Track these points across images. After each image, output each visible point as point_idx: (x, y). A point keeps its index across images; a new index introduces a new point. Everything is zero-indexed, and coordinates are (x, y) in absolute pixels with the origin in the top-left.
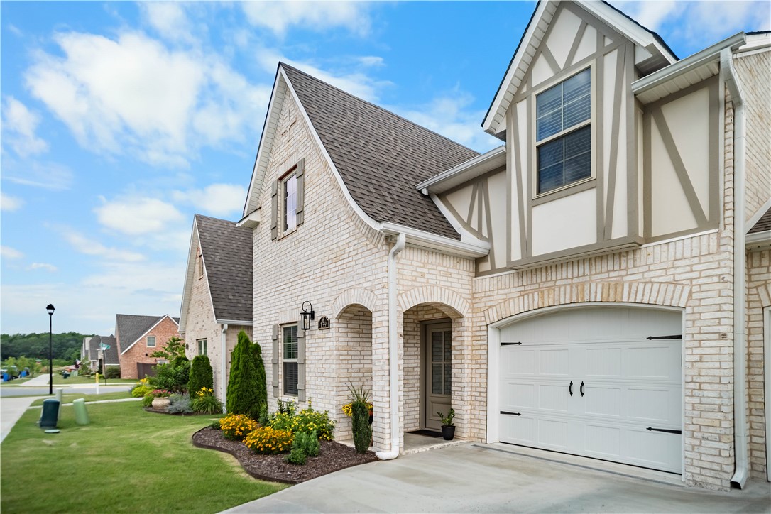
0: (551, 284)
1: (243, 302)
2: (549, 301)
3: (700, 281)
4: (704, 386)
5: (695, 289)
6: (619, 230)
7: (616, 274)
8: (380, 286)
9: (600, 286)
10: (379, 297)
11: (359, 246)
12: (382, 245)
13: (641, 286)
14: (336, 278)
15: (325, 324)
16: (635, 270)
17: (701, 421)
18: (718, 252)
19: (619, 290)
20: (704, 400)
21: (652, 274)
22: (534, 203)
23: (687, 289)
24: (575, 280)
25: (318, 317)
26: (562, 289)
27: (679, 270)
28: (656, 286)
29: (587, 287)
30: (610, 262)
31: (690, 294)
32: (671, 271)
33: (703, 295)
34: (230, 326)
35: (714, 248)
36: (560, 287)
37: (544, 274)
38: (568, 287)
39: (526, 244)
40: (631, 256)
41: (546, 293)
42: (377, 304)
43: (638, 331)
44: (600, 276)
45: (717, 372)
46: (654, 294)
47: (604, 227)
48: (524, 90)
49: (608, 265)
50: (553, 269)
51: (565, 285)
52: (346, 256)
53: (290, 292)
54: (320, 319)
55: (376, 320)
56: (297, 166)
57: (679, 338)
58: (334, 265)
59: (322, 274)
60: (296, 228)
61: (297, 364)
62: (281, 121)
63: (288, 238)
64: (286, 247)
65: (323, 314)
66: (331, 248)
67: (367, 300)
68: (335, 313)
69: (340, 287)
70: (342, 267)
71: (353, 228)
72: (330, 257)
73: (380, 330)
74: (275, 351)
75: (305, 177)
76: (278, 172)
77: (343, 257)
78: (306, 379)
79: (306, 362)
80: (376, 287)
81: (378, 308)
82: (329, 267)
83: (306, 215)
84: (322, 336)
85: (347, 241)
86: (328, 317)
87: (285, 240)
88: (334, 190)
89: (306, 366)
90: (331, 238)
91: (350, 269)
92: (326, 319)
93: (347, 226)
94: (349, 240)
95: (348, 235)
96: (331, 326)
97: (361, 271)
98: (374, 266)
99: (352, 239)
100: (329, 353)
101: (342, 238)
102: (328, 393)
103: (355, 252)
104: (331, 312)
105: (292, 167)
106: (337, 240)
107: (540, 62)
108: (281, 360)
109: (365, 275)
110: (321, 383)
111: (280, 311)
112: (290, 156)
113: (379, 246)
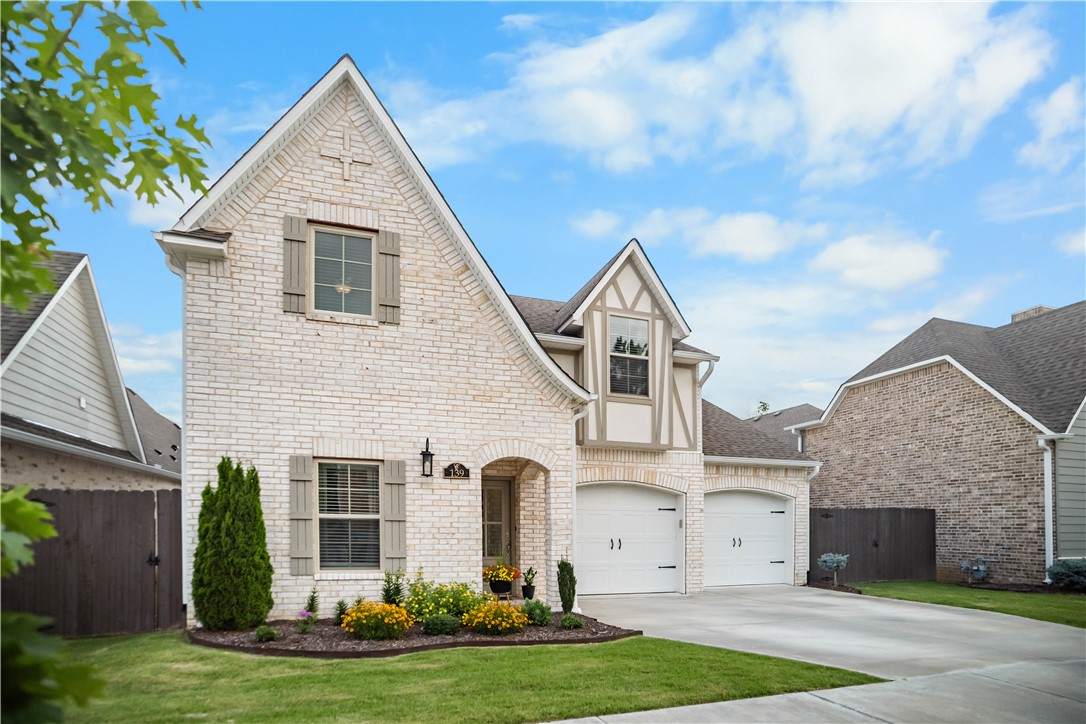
4: (695, 538)
7: (652, 466)
8: (563, 447)
10: (562, 457)
11: (528, 397)
12: (566, 408)
13: (666, 476)
14: (484, 421)
15: (457, 471)
21: (672, 469)
22: (607, 399)
25: (441, 462)
28: (674, 478)
32: (681, 470)
35: (698, 462)
41: (606, 470)
42: (559, 463)
44: (643, 465)
45: (699, 530)
50: (612, 452)
52: (503, 400)
53: (354, 413)
54: (447, 465)
55: (558, 479)
56: (376, 231)
57: (674, 510)
58: (479, 404)
59: (450, 408)
60: (376, 323)
61: (377, 522)
62: (321, 134)
63: (346, 329)
64: (340, 341)
65: (454, 460)
66: (472, 381)
67: (543, 457)
68: (480, 461)
69: (492, 433)
70: (495, 411)
71: (519, 373)
72: (470, 392)
73: (564, 490)
74: (295, 500)
75: (403, 261)
76: (303, 206)
77: (498, 400)
78: (408, 542)
79: (408, 519)
80: (558, 447)
81: (560, 468)
82: (467, 403)
83: (408, 314)
84: (450, 487)
85: (507, 384)
86: (467, 466)
87: (337, 328)
88: (478, 314)
89: (408, 525)
90: (473, 370)
91: (511, 418)
92: (461, 467)
93: (507, 367)
94: (510, 384)
95: (509, 378)
96: (471, 476)
97: (531, 424)
98: (553, 425)
99: (515, 384)
100: (467, 509)
101: (496, 378)
102: (464, 558)
103: (523, 402)
104: (472, 459)
105: (358, 224)
106: (485, 377)
107: (611, 290)
108: (317, 516)
109: (538, 430)
110: (447, 547)
111: (317, 435)
112: (350, 205)
113: (562, 407)
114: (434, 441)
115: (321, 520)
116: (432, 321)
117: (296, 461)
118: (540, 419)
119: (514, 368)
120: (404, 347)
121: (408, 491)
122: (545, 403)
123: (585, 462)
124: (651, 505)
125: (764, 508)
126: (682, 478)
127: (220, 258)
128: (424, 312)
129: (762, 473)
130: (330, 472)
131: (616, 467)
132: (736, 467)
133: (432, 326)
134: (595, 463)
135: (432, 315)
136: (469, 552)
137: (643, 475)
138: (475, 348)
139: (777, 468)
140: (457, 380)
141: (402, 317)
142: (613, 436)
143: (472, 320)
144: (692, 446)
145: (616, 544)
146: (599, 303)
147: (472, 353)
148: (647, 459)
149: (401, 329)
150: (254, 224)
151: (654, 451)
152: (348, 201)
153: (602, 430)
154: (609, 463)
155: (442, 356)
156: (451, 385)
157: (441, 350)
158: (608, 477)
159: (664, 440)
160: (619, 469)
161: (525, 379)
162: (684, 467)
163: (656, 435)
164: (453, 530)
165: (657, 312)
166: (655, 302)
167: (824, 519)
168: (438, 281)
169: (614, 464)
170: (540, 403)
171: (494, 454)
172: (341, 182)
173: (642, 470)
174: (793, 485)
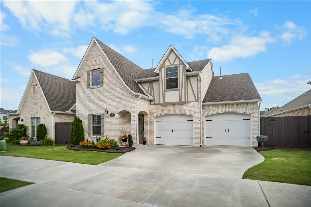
0: (169, 108)
2: (168, 112)
3: (196, 111)
4: (197, 129)
5: (195, 112)
6: (183, 100)
7: (182, 108)
8: (133, 107)
9: (179, 110)
10: (133, 109)
11: (126, 96)
12: (134, 97)
13: (187, 111)
14: (118, 103)
15: (113, 115)
16: (185, 107)
18: (198, 106)
19: (183, 111)
20: (197, 132)
21: (188, 109)
22: (165, 91)
23: (194, 112)
24: (174, 108)
26: (171, 110)
27: (193, 108)
28: (189, 111)
29: (176, 110)
31: (195, 113)
32: (191, 108)
33: (196, 113)
35: (198, 105)
36: (171, 109)
37: (167, 106)
38: (173, 110)
39: (164, 100)
40: (185, 105)
41: (168, 110)
42: (133, 111)
43: (186, 119)
44: (179, 108)
45: (198, 127)
46: (189, 112)
47: (180, 99)
48: (163, 66)
49: (180, 106)
51: (172, 109)
52: (121, 98)
53: (97, 105)
54: (111, 113)
55: (133, 115)
56: (100, 69)
57: (193, 120)
58: (117, 100)
59: (111, 101)
60: (100, 87)
61: (100, 126)
62: (92, 53)
63: (96, 89)
64: (94, 92)
65: (112, 112)
66: (115, 95)
67: (129, 110)
68: (117, 112)
69: (119, 106)
70: (120, 101)
71: (124, 91)
72: (115, 97)
73: (134, 117)
74: (89, 122)
75: (104, 73)
76: (90, 68)
77: (120, 98)
78: (105, 130)
79: (105, 125)
80: (132, 107)
81: (133, 112)
82: (115, 100)
83: (105, 84)
84: (111, 118)
85: (122, 94)
86: (114, 113)
87: (94, 89)
88: (117, 80)
89: (105, 127)
90: (115, 92)
91: (123, 101)
92: (113, 114)
93: (122, 90)
94: (123, 94)
95: (122, 93)
96: (115, 116)
97: (127, 102)
98: (131, 102)
99: (124, 94)
100: (114, 123)
101: (120, 93)
102: (114, 134)
103: (125, 97)
104: (115, 112)
105: (97, 68)
106: (118, 93)
107: (167, 61)
108: (92, 125)
109: (128, 103)
110: (111, 131)
111: (91, 110)
112: (96, 65)
113: (133, 97)
114: (109, 109)
115: (93, 126)
116: (109, 84)
117: (89, 115)
118: (129, 101)
119: (123, 90)
120: (104, 90)
121: (105, 120)
122: (130, 97)
123: (162, 109)
126: (192, 111)
127: (79, 82)
128: (107, 82)
129: (235, 106)
130: (94, 116)
133: (109, 85)
135: (109, 82)
136: (115, 132)
138: (116, 87)
140: (113, 95)
141: (104, 84)
143: (115, 81)
144: (197, 100)
147: (115, 89)
149: (104, 87)
150: (84, 74)
152: (96, 64)
155: (110, 91)
156: (112, 96)
157: (110, 89)
161: (126, 92)
164: (112, 128)
165: (181, 63)
166: (180, 60)
168: (110, 75)
170: (129, 97)
171: (122, 109)
172: (95, 61)
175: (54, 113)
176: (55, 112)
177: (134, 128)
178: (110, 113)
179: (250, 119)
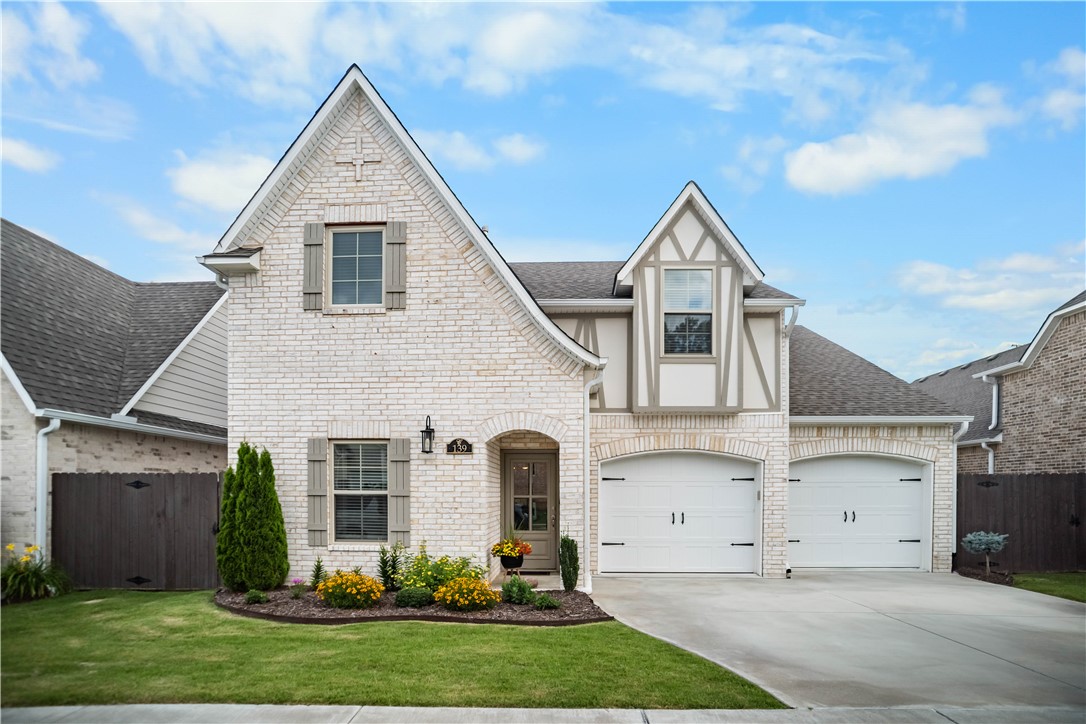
1: (65, 377)
3: (773, 444)
4: (775, 512)
5: (771, 449)
7: (720, 431)
9: (708, 438)
12: (578, 375)
13: (738, 442)
14: (488, 395)
15: (459, 447)
16: (733, 430)
17: (772, 535)
18: (783, 427)
19: (722, 443)
20: (775, 521)
21: (744, 435)
22: (659, 361)
23: (766, 448)
24: (687, 431)
26: (677, 436)
27: (761, 435)
28: (747, 444)
29: (698, 438)
30: (716, 422)
31: (768, 452)
32: (756, 435)
33: (775, 453)
34: (65, 424)
35: (781, 424)
37: (660, 421)
38: (682, 436)
40: (731, 420)
41: (662, 438)
43: (727, 473)
44: (709, 431)
45: (781, 503)
46: (746, 449)
50: (669, 419)
51: (680, 434)
53: (364, 396)
54: (450, 441)
55: (567, 451)
56: (384, 223)
57: (753, 479)
58: (483, 378)
59: (454, 385)
60: (384, 311)
61: (386, 496)
62: (336, 144)
63: (358, 319)
64: (351, 331)
65: (457, 435)
66: (476, 356)
67: (551, 428)
68: (483, 435)
69: (496, 407)
70: (500, 384)
71: (525, 344)
72: (474, 367)
73: (575, 462)
74: (314, 478)
75: (409, 248)
76: (321, 212)
77: (503, 373)
78: (412, 516)
79: (412, 494)
80: (567, 417)
81: (570, 439)
82: (471, 379)
83: (413, 299)
84: (453, 462)
85: (512, 356)
86: (469, 441)
87: (350, 319)
88: (483, 289)
89: (412, 500)
90: (477, 345)
91: (517, 390)
92: (464, 442)
93: (512, 339)
94: (516, 356)
95: (514, 350)
96: (475, 451)
97: (538, 395)
98: (562, 395)
99: (521, 356)
100: (470, 484)
101: (501, 350)
102: (466, 532)
103: (529, 372)
104: (475, 434)
105: (368, 220)
106: (490, 351)
107: (667, 242)
108: (331, 492)
109: (546, 400)
110: (450, 521)
111: (331, 418)
112: (362, 204)
113: (573, 375)
114: (438, 418)
115: (336, 495)
116: (437, 302)
117: (313, 443)
118: (547, 389)
119: (520, 338)
120: (410, 329)
121: (412, 467)
122: (553, 372)
123: (638, 431)
124: (722, 475)
125: (890, 476)
126: (758, 443)
127: (252, 271)
128: (429, 294)
129: (884, 433)
130: (345, 450)
131: (675, 434)
132: (846, 427)
133: (436, 306)
134: (649, 431)
135: (437, 296)
136: (472, 527)
137: (708, 442)
138: (479, 323)
139: (905, 427)
140: (461, 356)
141: (408, 302)
142: (667, 400)
143: (476, 295)
144: (774, 406)
145: (678, 518)
146: (652, 259)
147: (476, 328)
148: (714, 423)
149: (407, 313)
150: (281, 236)
151: (721, 414)
152: (359, 200)
153: (654, 395)
154: (667, 431)
155: (446, 335)
156: (454, 362)
157: (446, 329)
158: (665, 445)
159: (732, 401)
160: (677, 437)
161: (532, 349)
162: (760, 430)
163: (721, 396)
164: (456, 505)
165: (724, 258)
166: (721, 246)
167: (984, 489)
168: (443, 262)
169: (673, 431)
170: (548, 372)
171: (499, 428)
172: (354, 184)
173: (705, 437)
174: (930, 446)
175: (55, 424)
176: (57, 417)
177: (574, 507)
178: (444, 436)
179: (919, 480)
